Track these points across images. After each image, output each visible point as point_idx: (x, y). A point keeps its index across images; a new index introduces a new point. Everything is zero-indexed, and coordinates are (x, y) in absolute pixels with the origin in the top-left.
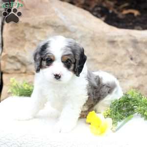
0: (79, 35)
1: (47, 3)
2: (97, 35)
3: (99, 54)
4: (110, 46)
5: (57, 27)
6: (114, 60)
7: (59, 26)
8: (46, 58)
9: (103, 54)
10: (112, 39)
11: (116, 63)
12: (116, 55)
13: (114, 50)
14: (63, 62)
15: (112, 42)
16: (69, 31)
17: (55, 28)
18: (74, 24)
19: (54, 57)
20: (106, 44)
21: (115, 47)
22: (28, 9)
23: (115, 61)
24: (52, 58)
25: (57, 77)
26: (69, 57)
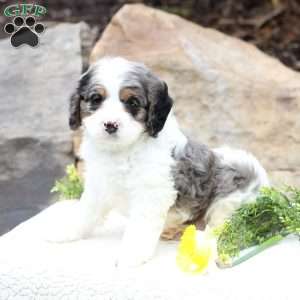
0: (221, 88)
1: (169, 29)
2: (257, 86)
3: (259, 123)
4: (280, 107)
5: (181, 72)
6: (288, 133)
7: (185, 71)
8: (91, 94)
9: (265, 123)
10: (286, 94)
11: (291, 140)
12: (291, 124)
13: (288, 116)
14: (122, 101)
15: (286, 100)
16: (202, 80)
17: (177, 74)
18: (214, 66)
19: (105, 91)
20: (274, 104)
21: (289, 109)
22: (129, 41)
23: (290, 137)
24: (102, 93)
25: (111, 128)
26: (134, 93)
